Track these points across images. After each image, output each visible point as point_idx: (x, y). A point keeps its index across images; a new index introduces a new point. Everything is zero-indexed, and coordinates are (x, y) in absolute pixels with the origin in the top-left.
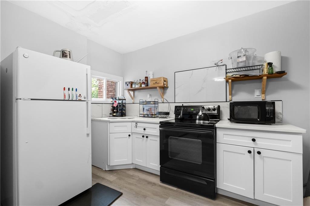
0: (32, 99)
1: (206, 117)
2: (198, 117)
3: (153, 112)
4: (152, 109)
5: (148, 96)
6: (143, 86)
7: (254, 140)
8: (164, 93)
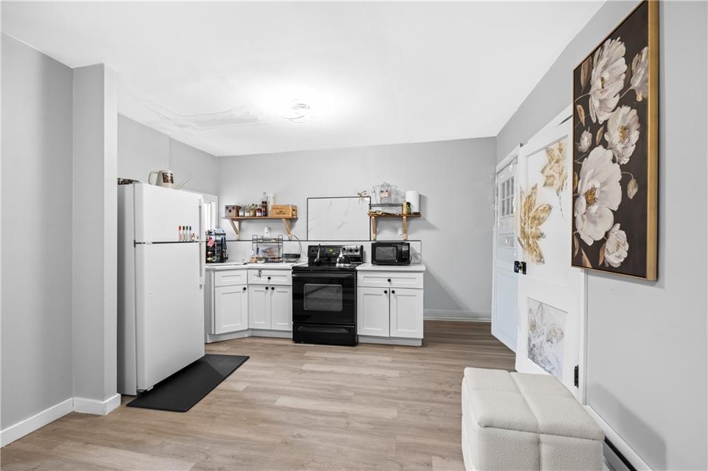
0: (154, 243)
1: (347, 260)
2: (338, 260)
3: (276, 255)
4: (274, 249)
5: (266, 230)
6: (258, 214)
7: (389, 280)
8: (291, 227)
